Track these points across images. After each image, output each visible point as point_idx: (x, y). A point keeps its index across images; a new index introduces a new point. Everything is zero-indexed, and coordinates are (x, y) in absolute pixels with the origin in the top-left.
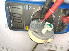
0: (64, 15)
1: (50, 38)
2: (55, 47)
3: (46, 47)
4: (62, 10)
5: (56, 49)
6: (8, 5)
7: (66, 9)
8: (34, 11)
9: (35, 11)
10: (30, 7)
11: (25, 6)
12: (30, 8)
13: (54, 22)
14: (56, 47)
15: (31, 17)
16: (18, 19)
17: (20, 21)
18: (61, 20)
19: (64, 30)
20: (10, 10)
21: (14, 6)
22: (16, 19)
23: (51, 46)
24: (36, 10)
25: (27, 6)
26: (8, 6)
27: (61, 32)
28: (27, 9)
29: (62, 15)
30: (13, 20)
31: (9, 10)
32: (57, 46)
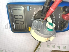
0: (64, 13)
1: (52, 36)
3: (49, 47)
4: (61, 8)
6: (10, 7)
7: (65, 7)
9: (36, 12)
10: (31, 8)
11: (26, 7)
12: (31, 9)
13: (55, 20)
14: (59, 47)
15: (33, 17)
16: (20, 21)
17: (22, 23)
18: (62, 18)
19: (65, 28)
20: (12, 12)
21: (15, 8)
22: (18, 21)
23: (54, 47)
24: (37, 10)
25: (28, 7)
28: (28, 10)
29: (62, 13)
30: (15, 22)
31: (11, 13)
32: (60, 45)
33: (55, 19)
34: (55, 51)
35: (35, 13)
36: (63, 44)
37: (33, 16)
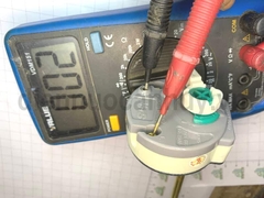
0: (247, 40)
2: (236, 171)
3: (201, 179)
4: (234, 21)
5: (242, 177)
6: (21, 48)
7: (250, 14)
8: (126, 50)
9: (131, 51)
10: (109, 38)
11: (86, 39)
12: (110, 42)
13: (214, 74)
14: (240, 173)
19: (259, 97)
20: (31, 65)
21: (43, 46)
23: (219, 174)
24: (133, 43)
25: (95, 37)
26: (21, 53)
27: (248, 110)
28: (98, 47)
29: (240, 39)
32: (244, 165)
33: (211, 69)
34: (225, 188)
35: (126, 58)
37: (120, 71)
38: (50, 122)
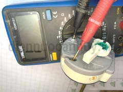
2: (111, 83)
5: (114, 86)
6: (10, 15)
8: (63, 20)
9: (66, 20)
10: (55, 13)
11: (43, 13)
12: (55, 15)
13: (106, 35)
15: (60, 32)
20: (15, 25)
21: (21, 15)
23: (103, 84)
25: (48, 12)
26: (10, 18)
29: (121, 18)
31: (13, 26)
32: (116, 80)
33: (105, 32)
35: (63, 24)
36: (120, 79)
37: (60, 30)
38: (22, 54)
